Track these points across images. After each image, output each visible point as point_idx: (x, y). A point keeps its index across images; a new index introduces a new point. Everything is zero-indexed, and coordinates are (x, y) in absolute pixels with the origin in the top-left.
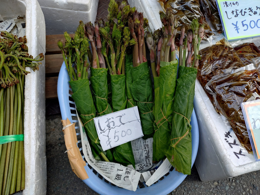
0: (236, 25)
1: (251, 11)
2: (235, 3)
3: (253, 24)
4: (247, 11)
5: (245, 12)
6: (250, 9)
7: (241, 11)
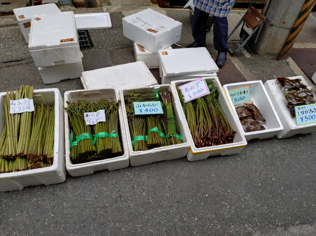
0: (302, 118)
1: (311, 111)
2: (303, 107)
3: (310, 117)
4: (309, 111)
5: (308, 112)
6: (310, 110)
7: (306, 111)
